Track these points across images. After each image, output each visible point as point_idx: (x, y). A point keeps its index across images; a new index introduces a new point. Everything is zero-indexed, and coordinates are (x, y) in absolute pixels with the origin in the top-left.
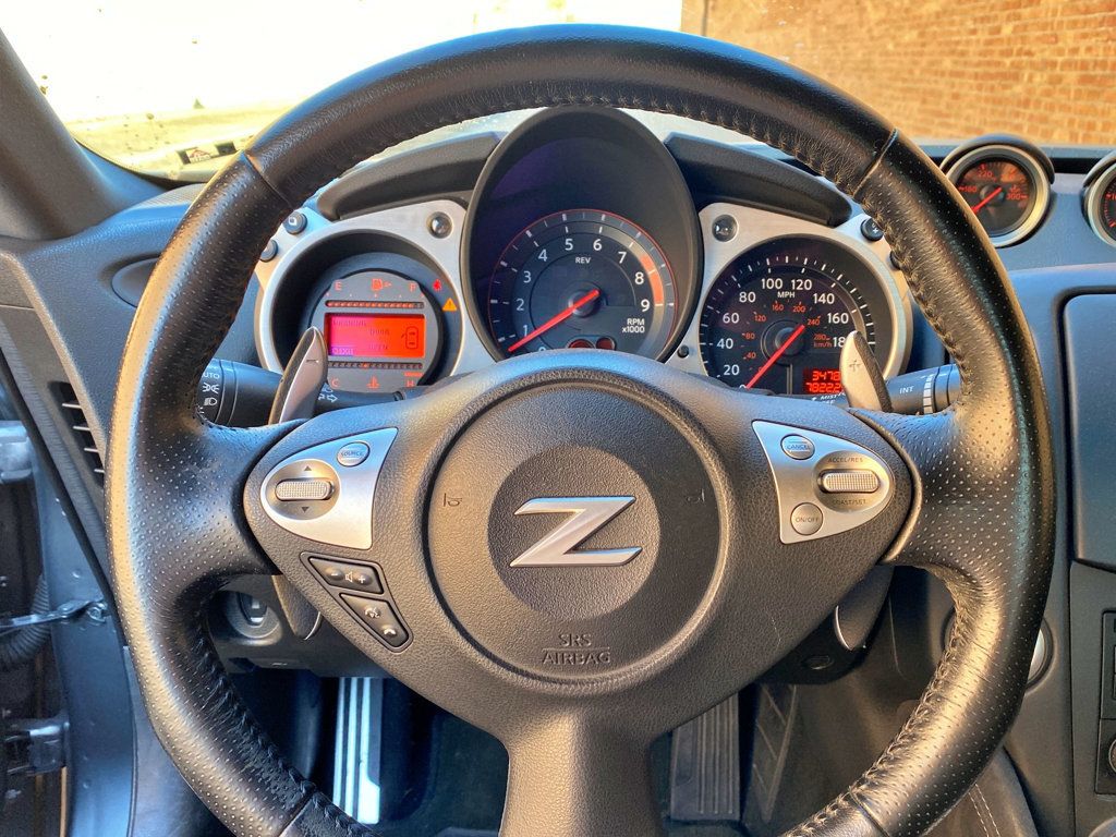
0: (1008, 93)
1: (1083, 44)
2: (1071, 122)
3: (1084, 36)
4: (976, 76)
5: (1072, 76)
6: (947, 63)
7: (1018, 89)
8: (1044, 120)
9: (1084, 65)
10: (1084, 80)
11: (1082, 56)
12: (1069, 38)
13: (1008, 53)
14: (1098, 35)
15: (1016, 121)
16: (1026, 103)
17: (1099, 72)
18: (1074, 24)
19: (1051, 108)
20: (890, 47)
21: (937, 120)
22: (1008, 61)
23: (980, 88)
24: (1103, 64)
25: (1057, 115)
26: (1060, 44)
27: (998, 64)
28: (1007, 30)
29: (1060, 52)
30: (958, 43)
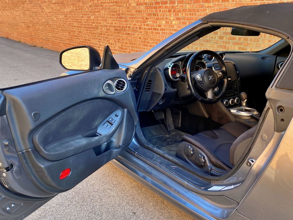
0: (96, 32)
1: (114, 22)
2: (114, 38)
3: (114, 20)
5: (112, 29)
6: (76, 24)
7: (98, 31)
8: (107, 38)
9: (115, 27)
10: (116, 30)
11: (114, 25)
12: (110, 21)
13: (94, 23)
14: (117, 20)
15: (100, 38)
16: (101, 34)
17: (119, 28)
18: (111, 17)
19: (108, 35)
20: (55, 19)
21: (75, 37)
22: (94, 25)
23: (87, 30)
24: (120, 27)
25: (110, 37)
26: (108, 22)
27: (91, 25)
28: (92, 17)
29: (108, 23)
30: (78, 19)
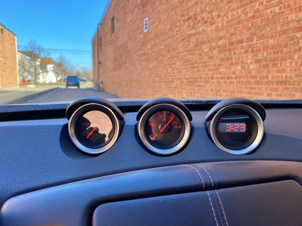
0: (171, 86)
1: (187, 73)
2: (187, 92)
3: (187, 71)
4: (164, 82)
5: (185, 81)
6: (157, 79)
7: (174, 85)
8: (181, 92)
9: (188, 79)
10: (189, 82)
11: (187, 76)
12: (183, 72)
13: (170, 76)
14: (190, 71)
15: (175, 92)
16: (176, 88)
17: (191, 80)
18: (184, 69)
19: (182, 89)
20: (143, 75)
21: (156, 93)
22: (171, 78)
23: (165, 85)
24: (192, 78)
25: (183, 91)
26: (182, 74)
27: (169, 79)
28: (170, 70)
29: (182, 75)
30: (159, 74)
